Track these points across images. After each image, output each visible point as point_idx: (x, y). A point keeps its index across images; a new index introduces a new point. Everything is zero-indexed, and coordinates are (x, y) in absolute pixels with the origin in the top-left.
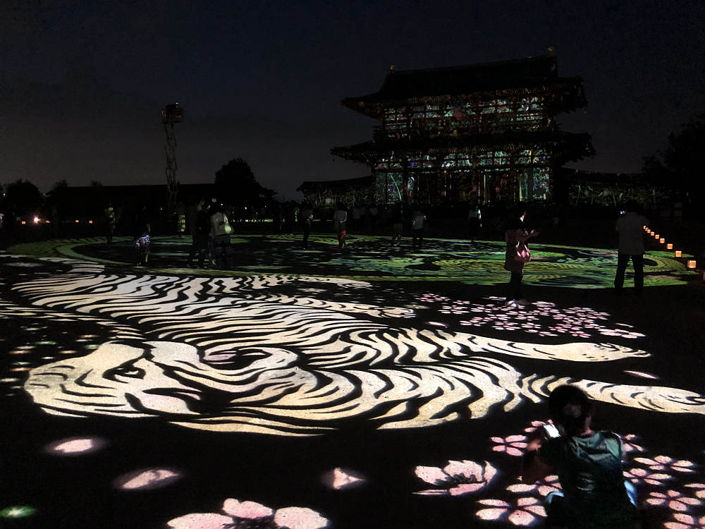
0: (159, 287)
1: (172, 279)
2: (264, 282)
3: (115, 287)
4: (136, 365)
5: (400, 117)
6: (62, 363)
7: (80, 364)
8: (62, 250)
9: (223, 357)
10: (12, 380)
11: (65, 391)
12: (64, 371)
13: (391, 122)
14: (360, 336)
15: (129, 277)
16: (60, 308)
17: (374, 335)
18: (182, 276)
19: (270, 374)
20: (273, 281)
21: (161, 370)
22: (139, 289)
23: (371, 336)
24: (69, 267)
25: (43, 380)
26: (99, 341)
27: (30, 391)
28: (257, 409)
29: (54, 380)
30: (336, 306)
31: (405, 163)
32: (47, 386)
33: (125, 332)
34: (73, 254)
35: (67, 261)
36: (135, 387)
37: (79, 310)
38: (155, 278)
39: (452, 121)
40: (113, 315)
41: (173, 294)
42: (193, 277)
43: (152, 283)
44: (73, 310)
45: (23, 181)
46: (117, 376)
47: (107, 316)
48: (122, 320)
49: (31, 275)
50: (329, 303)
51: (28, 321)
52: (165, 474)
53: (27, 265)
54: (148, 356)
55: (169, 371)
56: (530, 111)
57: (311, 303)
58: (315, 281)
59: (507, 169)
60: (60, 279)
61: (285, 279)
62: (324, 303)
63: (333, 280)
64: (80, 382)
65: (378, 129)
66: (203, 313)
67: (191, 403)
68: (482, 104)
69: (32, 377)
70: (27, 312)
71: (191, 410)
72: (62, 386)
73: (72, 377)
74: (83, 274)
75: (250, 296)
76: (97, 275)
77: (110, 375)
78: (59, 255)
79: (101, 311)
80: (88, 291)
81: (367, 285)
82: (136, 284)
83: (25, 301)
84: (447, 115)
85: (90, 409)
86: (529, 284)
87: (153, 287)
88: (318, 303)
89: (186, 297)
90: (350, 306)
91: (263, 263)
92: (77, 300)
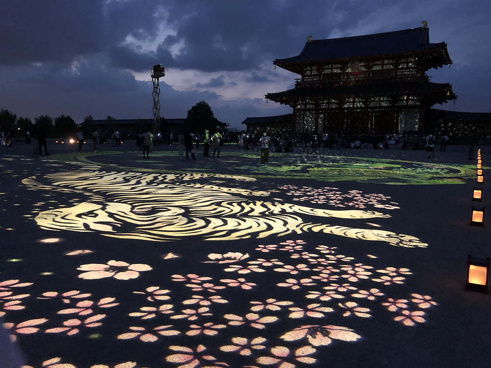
0: (127, 178)
1: (138, 174)
2: (192, 177)
3: (102, 177)
4: (94, 212)
5: (315, 72)
6: (57, 210)
7: (66, 211)
8: (79, 158)
9: (143, 210)
10: (30, 216)
11: (54, 220)
12: (57, 213)
13: (308, 76)
14: (227, 204)
15: (113, 173)
16: (66, 187)
17: (236, 203)
18: (144, 173)
19: (164, 218)
20: (197, 176)
21: (107, 214)
22: (115, 178)
23: (233, 204)
24: (81, 167)
25: (45, 216)
26: (80, 202)
27: (37, 220)
28: (147, 231)
29: (50, 216)
30: (225, 189)
31: (317, 105)
32: (46, 219)
33: (97, 198)
34: (86, 160)
35: (79, 163)
36: (89, 221)
37: (76, 188)
38: (128, 173)
39: (351, 75)
40: (94, 191)
41: (134, 181)
42: (150, 173)
43: (124, 176)
44: (73, 188)
45: (65, 116)
46: (83, 216)
47: (91, 191)
48: (98, 193)
49: (57, 170)
50: (222, 188)
51: (47, 192)
52: (87, 251)
53: (56, 165)
54: (103, 209)
55: (111, 215)
56: (407, 68)
57: (212, 187)
58: (224, 177)
59: (390, 110)
60: (73, 173)
61: (205, 176)
62: (220, 188)
63: (234, 177)
64: (63, 218)
65: (298, 81)
66: (145, 191)
67: (114, 227)
68: (372, 63)
69: (40, 215)
70: (48, 188)
71: (113, 230)
72: (54, 219)
73: (59, 215)
74: (86, 171)
75: (178, 184)
76: (94, 171)
77: (79, 216)
78: (77, 160)
79: (88, 188)
80: (85, 179)
81: (255, 179)
82: (115, 176)
83: (49, 183)
84: (347, 71)
85: (64, 228)
86: (358, 181)
87: (124, 178)
88: (216, 188)
89: (141, 183)
90: (234, 190)
91: (198, 168)
92: (77, 183)
